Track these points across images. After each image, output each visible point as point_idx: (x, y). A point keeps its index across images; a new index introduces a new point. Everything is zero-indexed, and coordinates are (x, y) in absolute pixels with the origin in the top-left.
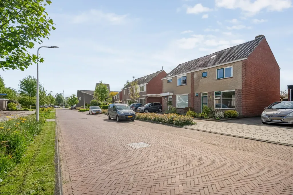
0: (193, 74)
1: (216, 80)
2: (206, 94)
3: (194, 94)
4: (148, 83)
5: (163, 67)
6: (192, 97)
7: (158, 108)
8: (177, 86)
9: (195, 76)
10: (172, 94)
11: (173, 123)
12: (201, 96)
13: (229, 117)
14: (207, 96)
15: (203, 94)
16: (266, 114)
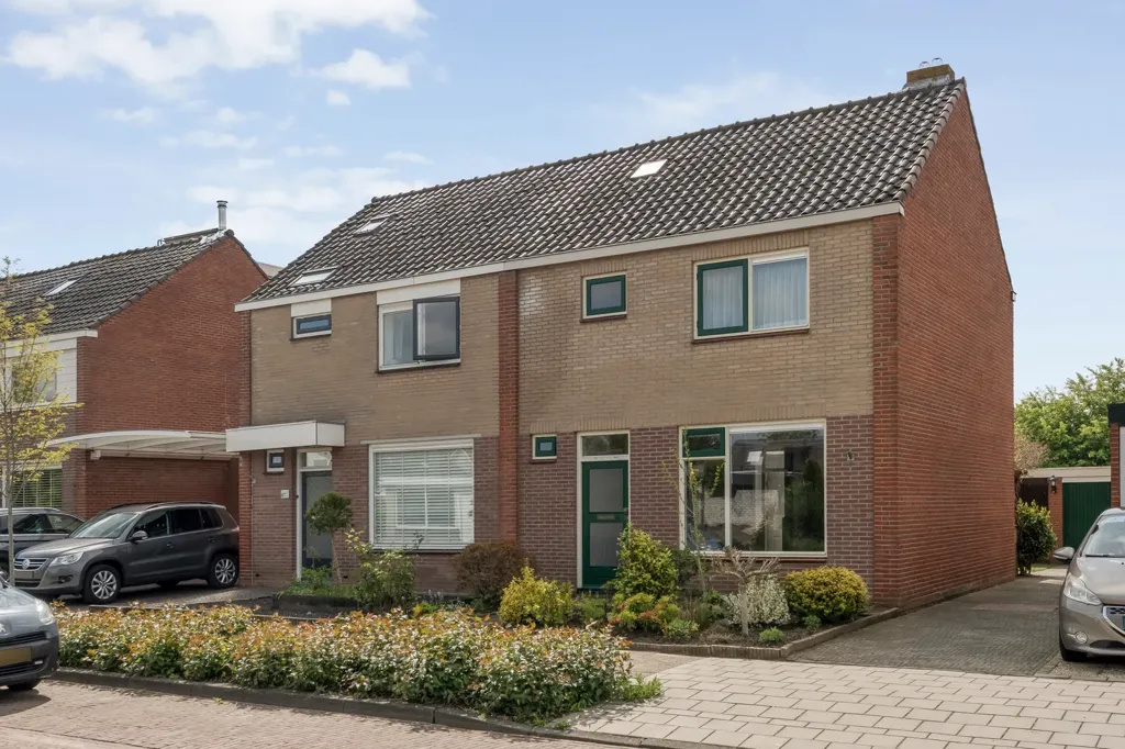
0: (512, 284)
1: (695, 343)
2: (618, 443)
3: (520, 441)
4: (94, 334)
5: (222, 205)
6: (509, 466)
7: (208, 551)
8: (380, 373)
9: (532, 300)
10: (333, 435)
11: (468, 700)
12: (581, 458)
13: (826, 621)
14: (626, 457)
15: (593, 445)
16: (1099, 597)
